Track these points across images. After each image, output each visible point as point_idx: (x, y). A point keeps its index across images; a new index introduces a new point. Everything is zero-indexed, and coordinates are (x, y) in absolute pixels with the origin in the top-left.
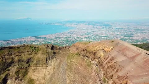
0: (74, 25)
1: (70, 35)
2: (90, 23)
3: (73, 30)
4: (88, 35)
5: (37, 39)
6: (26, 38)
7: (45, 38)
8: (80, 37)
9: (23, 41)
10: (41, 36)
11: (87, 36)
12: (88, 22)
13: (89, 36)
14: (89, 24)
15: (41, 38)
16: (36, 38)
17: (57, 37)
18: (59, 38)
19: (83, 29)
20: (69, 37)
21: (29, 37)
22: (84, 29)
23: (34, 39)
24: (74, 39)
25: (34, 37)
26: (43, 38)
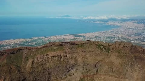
0: (119, 23)
1: (114, 35)
2: (141, 21)
3: (116, 29)
4: (138, 35)
5: (75, 38)
6: (65, 36)
7: (84, 37)
8: (128, 37)
9: (62, 38)
10: (80, 34)
11: (137, 37)
12: (137, 20)
13: (140, 37)
14: (138, 23)
15: (79, 36)
16: (74, 36)
17: (97, 36)
18: (100, 37)
19: (130, 28)
20: (112, 37)
21: (68, 35)
22: (133, 29)
23: (72, 37)
24: (119, 40)
25: (72, 35)
26: (82, 36)
